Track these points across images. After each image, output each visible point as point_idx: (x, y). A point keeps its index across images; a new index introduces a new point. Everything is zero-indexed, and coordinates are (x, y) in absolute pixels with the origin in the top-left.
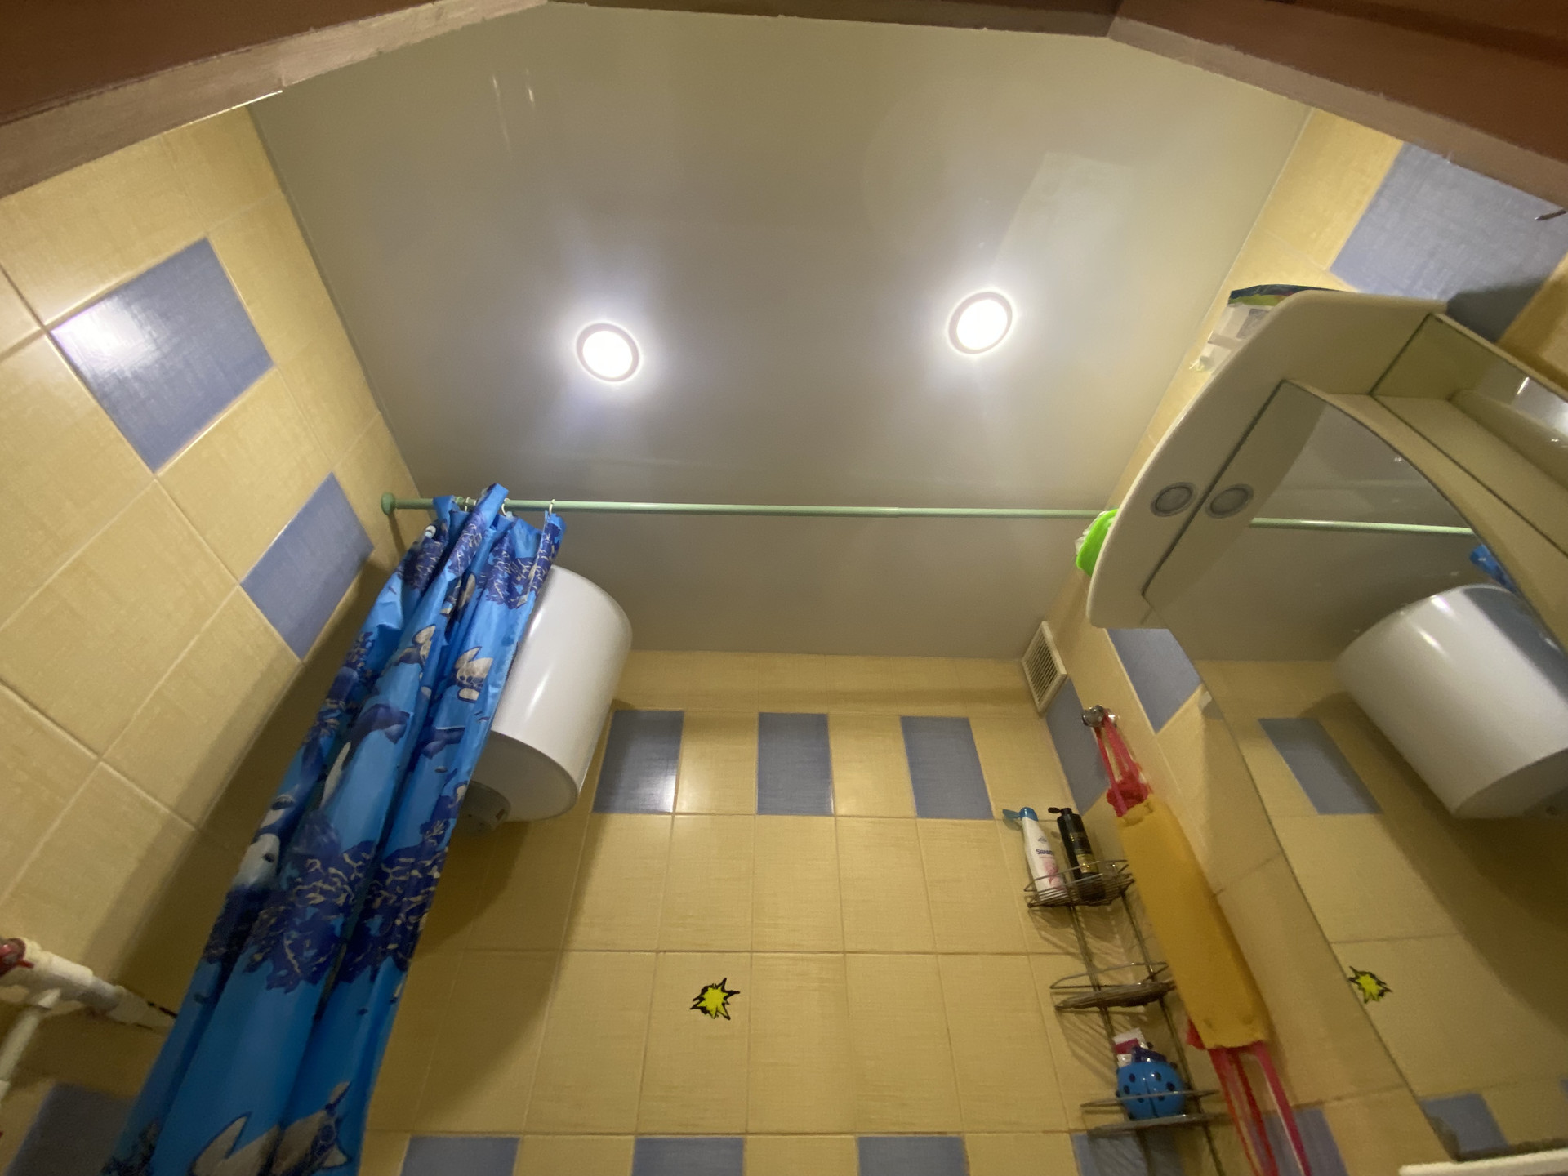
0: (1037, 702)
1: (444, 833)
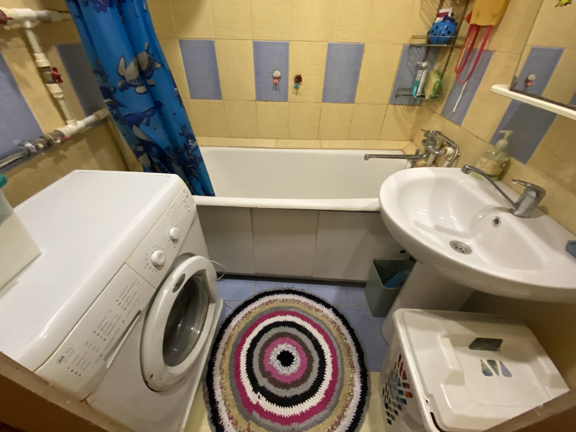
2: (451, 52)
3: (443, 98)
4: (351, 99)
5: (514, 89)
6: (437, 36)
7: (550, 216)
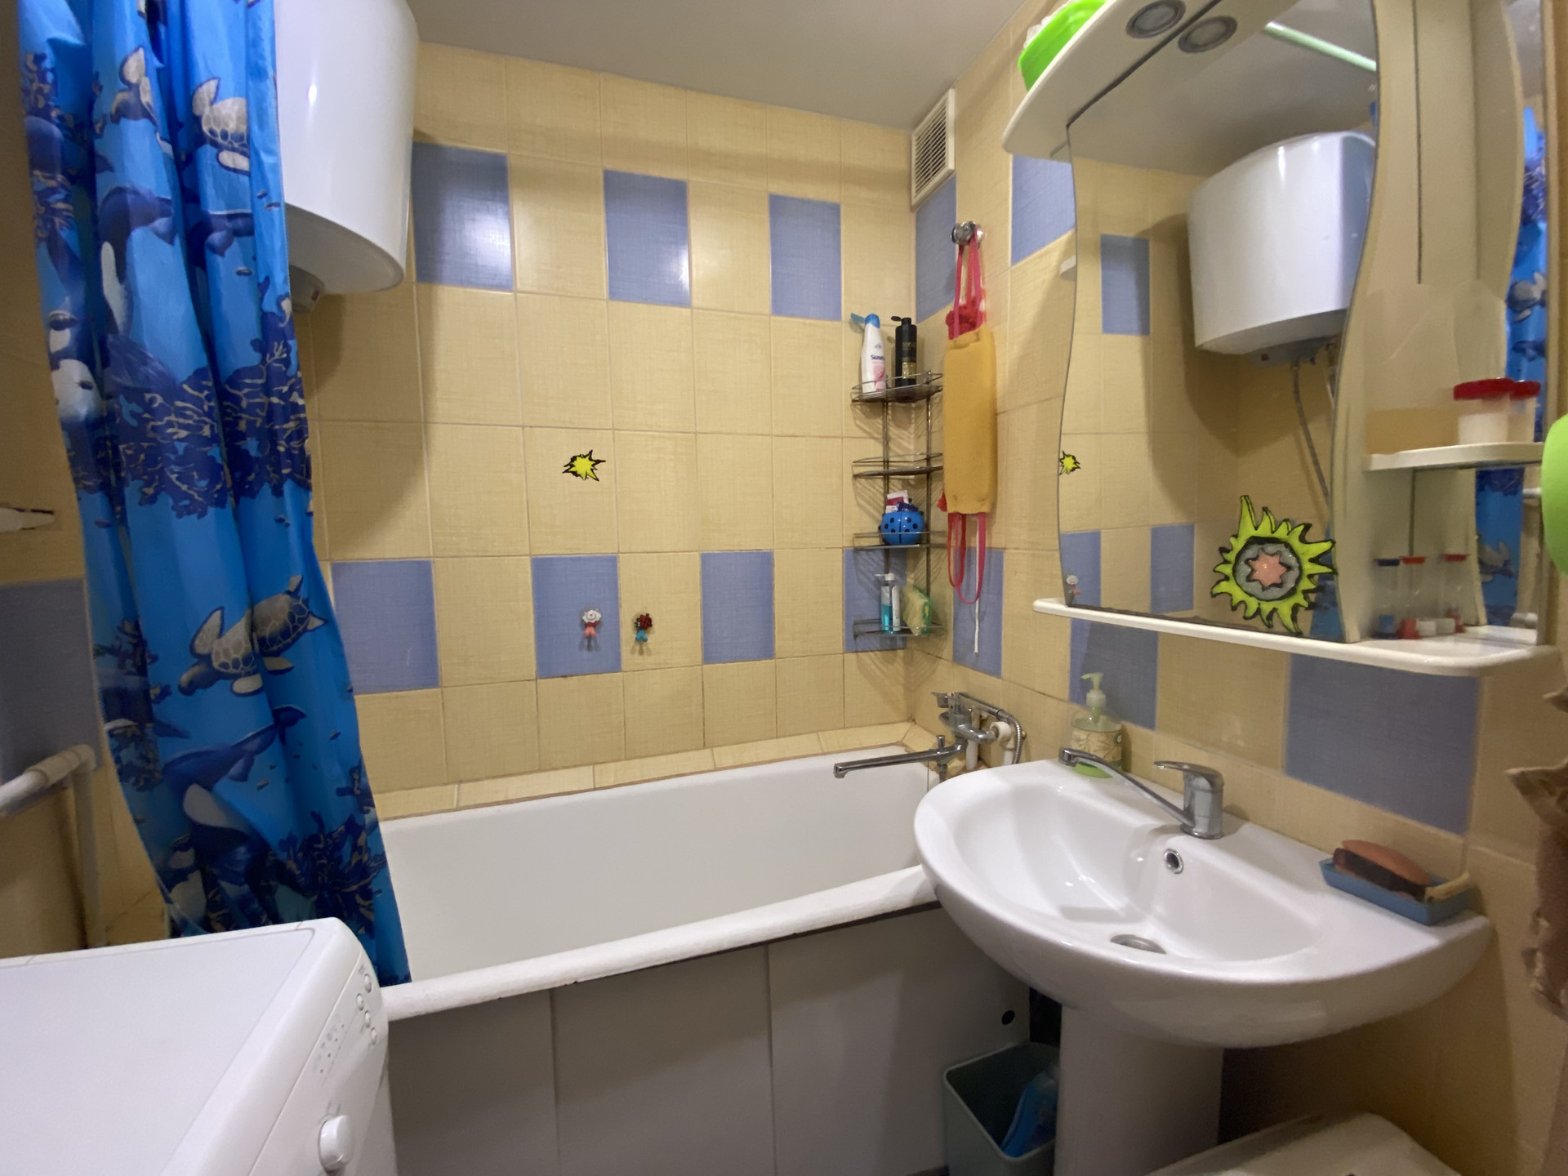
0: (914, 194)
1: (288, 356)
2: (928, 554)
3: (946, 631)
4: (767, 651)
5: (1073, 603)
6: (897, 533)
7: (1255, 823)
